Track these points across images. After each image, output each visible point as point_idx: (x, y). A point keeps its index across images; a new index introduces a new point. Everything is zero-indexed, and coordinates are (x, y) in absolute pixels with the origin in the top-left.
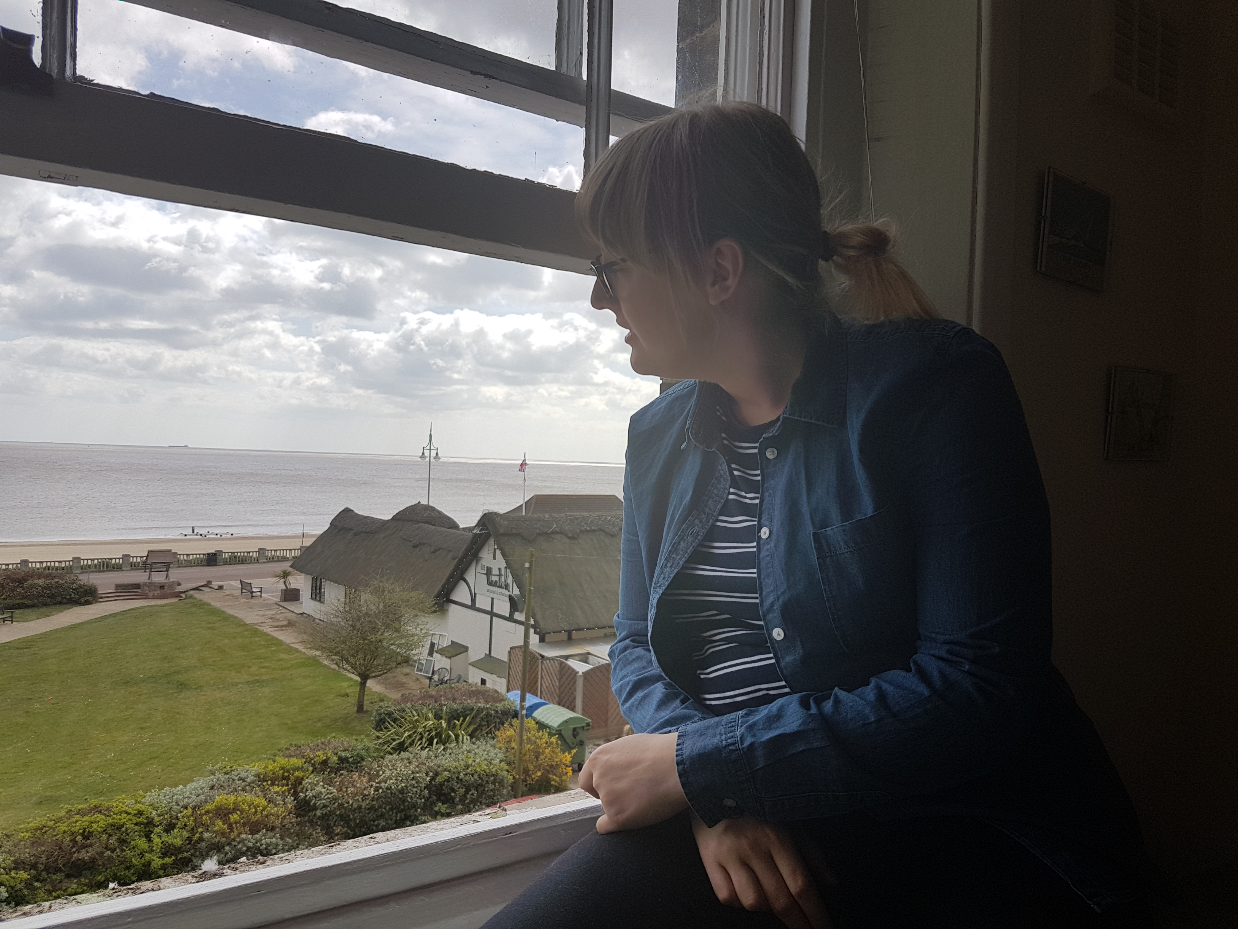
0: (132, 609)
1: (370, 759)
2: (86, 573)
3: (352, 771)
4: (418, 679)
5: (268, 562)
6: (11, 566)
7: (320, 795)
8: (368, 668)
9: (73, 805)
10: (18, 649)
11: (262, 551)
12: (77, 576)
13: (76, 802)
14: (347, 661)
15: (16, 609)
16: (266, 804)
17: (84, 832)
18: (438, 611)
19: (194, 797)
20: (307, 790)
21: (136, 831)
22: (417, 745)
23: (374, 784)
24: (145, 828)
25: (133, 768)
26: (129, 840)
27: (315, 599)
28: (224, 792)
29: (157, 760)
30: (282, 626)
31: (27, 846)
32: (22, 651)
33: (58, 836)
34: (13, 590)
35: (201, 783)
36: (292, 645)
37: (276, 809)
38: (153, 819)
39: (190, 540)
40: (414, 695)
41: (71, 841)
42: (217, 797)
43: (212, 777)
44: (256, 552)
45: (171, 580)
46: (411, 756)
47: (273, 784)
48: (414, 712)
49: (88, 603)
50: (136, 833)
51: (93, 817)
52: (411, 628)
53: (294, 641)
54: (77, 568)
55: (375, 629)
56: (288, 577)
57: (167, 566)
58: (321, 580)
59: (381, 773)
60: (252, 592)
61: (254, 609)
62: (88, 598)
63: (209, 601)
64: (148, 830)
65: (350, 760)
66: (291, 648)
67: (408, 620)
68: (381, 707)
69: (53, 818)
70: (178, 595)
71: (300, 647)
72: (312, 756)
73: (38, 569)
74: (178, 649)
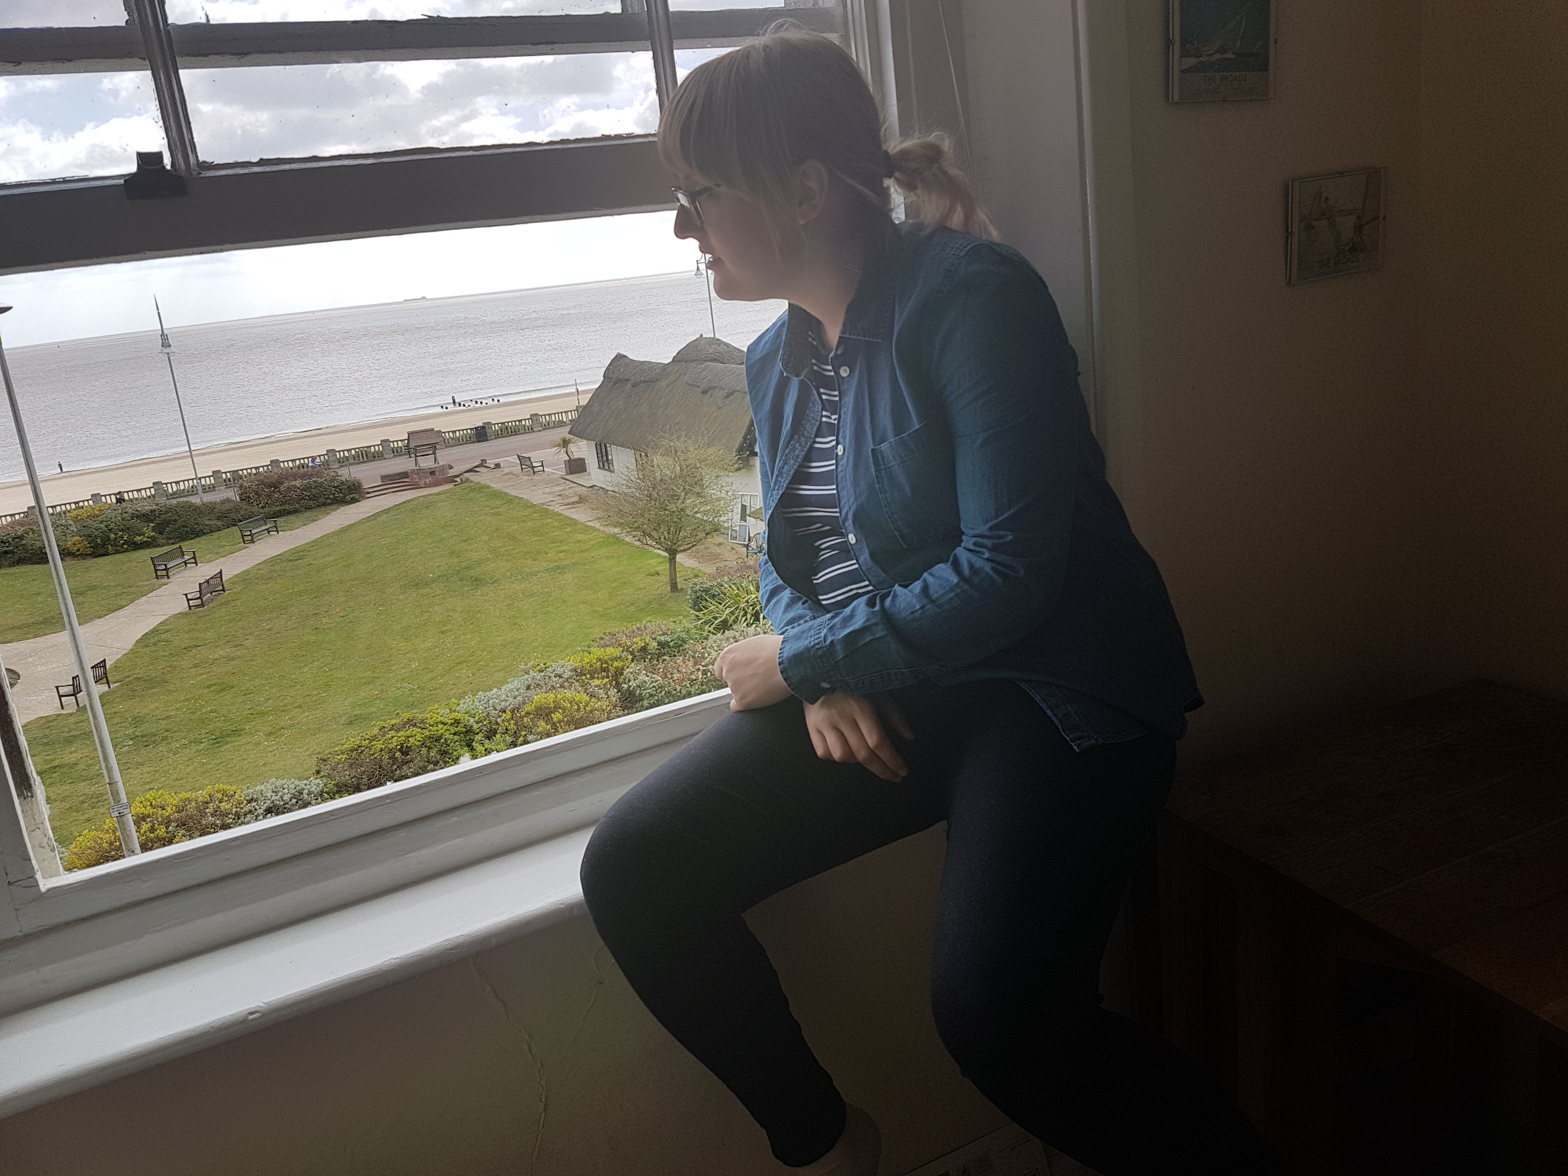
0: (405, 502)
1: (692, 642)
2: (346, 466)
3: (675, 656)
4: (733, 549)
5: (544, 429)
6: (261, 469)
7: (644, 684)
8: (675, 541)
9: (385, 721)
10: (290, 561)
11: (534, 417)
12: (336, 472)
13: (389, 717)
14: (650, 536)
15: (278, 517)
16: (589, 699)
17: (402, 747)
18: (742, 468)
19: (511, 699)
20: (629, 681)
21: (457, 741)
22: (742, 622)
23: (701, 667)
24: (465, 737)
25: (442, 676)
26: (450, 751)
27: (603, 468)
28: (543, 691)
29: (465, 664)
30: (573, 503)
31: (345, 768)
32: (296, 563)
33: (376, 755)
34: (269, 496)
35: (516, 684)
36: (588, 523)
37: (599, 703)
38: (472, 727)
39: (451, 413)
40: (730, 568)
41: (390, 758)
42: (535, 697)
43: (526, 676)
44: (528, 419)
45: (441, 464)
46: (737, 634)
47: (592, 678)
48: (733, 586)
49: (354, 501)
50: (457, 743)
51: (409, 731)
52: (715, 491)
53: (589, 519)
54: (334, 461)
55: (675, 497)
56: (570, 445)
57: (434, 447)
58: (605, 445)
59: (706, 655)
60: (533, 467)
61: (539, 487)
62: (354, 495)
63: (488, 483)
64: (468, 738)
65: (671, 644)
66: (588, 526)
67: (711, 483)
68: (695, 584)
69: (367, 737)
70: (452, 480)
71: (597, 525)
72: (629, 644)
73: (291, 468)
74: (465, 541)
